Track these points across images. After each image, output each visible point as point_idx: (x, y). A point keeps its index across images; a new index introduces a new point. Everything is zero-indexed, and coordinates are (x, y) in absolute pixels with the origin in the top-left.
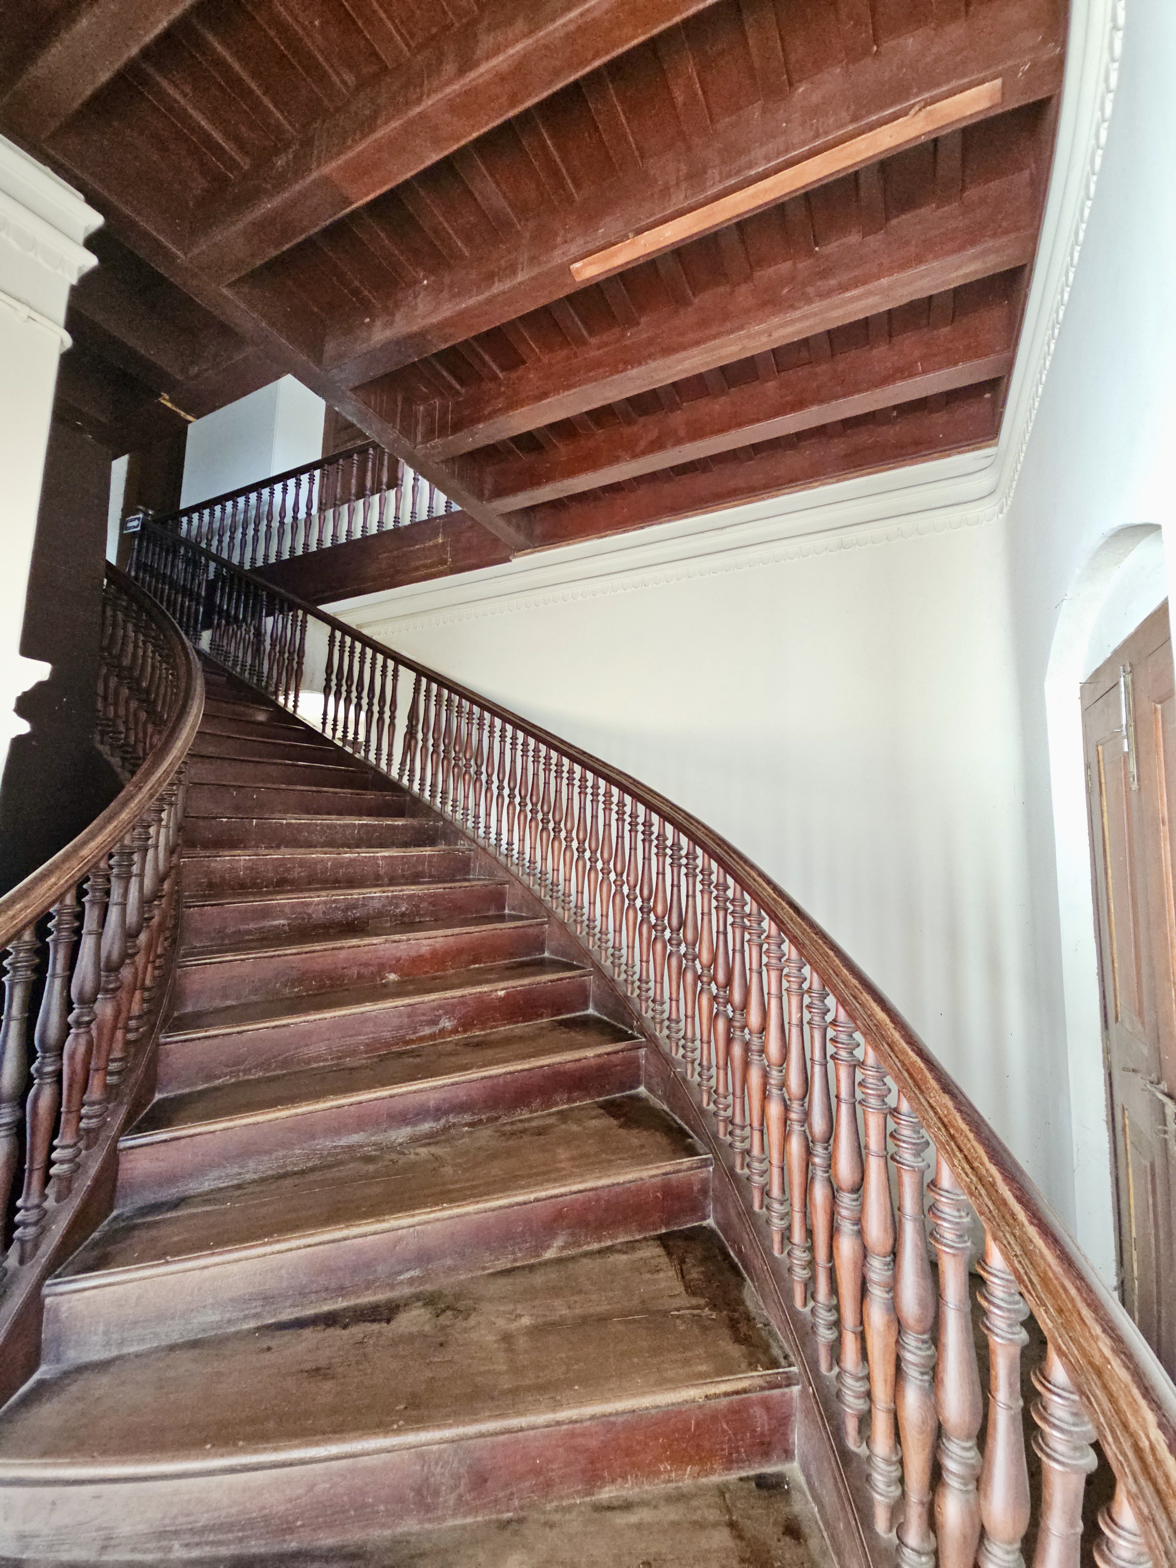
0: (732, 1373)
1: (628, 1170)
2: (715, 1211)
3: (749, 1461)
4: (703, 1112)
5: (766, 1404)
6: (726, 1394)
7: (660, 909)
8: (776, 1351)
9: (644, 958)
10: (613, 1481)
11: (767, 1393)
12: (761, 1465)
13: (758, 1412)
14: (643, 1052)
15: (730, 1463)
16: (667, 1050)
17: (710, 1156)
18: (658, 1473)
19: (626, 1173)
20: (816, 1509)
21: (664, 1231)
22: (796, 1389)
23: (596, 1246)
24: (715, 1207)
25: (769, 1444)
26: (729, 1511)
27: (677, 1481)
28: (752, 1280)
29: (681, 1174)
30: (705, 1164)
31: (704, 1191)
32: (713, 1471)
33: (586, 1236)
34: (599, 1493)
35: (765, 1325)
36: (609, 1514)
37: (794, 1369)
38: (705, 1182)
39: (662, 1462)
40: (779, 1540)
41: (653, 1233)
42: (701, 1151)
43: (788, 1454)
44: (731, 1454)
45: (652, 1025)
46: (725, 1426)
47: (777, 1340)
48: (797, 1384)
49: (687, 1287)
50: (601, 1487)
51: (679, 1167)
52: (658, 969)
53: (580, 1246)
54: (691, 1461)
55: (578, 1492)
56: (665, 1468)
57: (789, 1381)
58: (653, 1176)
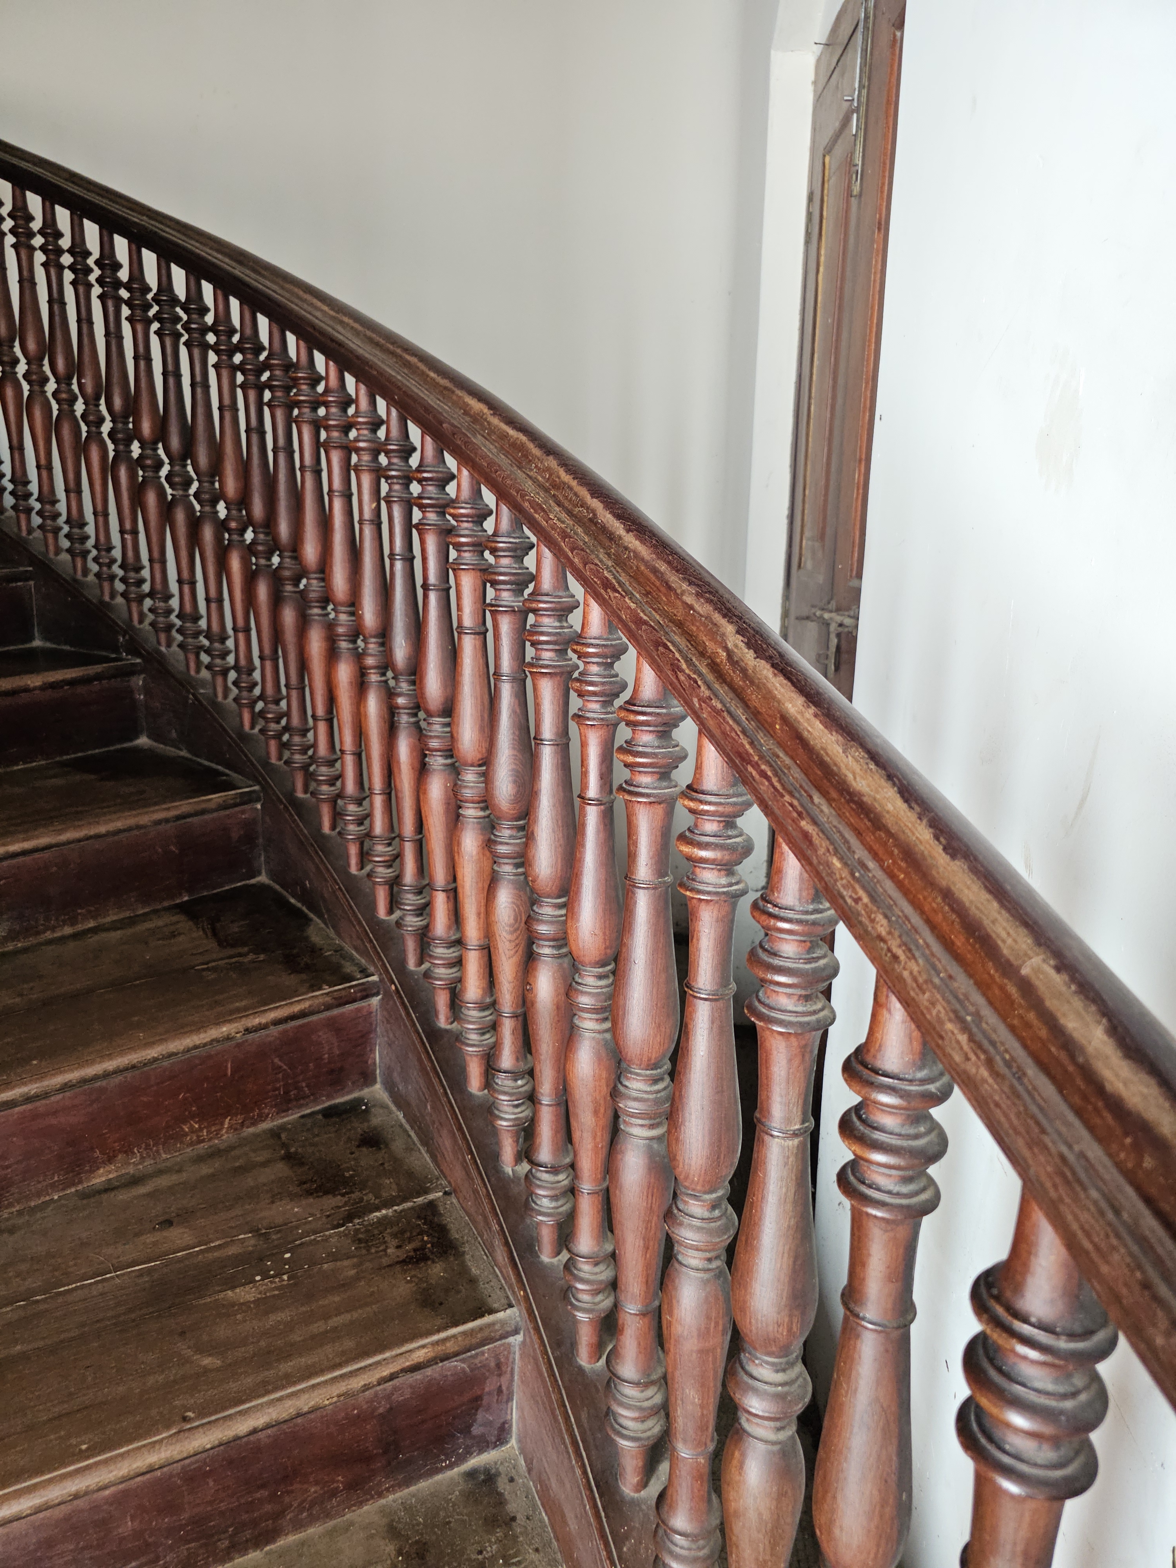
0: (285, 999)
1: (114, 816)
2: (267, 862)
3: (314, 1096)
4: (244, 737)
5: (334, 1025)
6: (277, 1022)
7: (146, 427)
8: (349, 968)
9: (128, 526)
10: (110, 1160)
11: (336, 1012)
12: (330, 1097)
13: (324, 1036)
14: (139, 681)
15: (285, 1104)
16: (182, 667)
17: (257, 788)
18: (180, 1137)
19: (111, 821)
20: (401, 1115)
21: (186, 898)
22: (375, 1001)
23: (68, 930)
24: (267, 857)
25: (341, 1069)
26: (284, 1145)
27: (210, 1140)
28: (321, 916)
29: (207, 817)
30: (248, 799)
31: (249, 838)
32: (262, 1118)
33: (47, 919)
34: (88, 1179)
35: (336, 951)
36: (105, 1197)
37: (375, 978)
38: (249, 826)
39: (185, 1122)
40: (352, 1153)
41: (166, 904)
42: (240, 785)
43: (367, 1078)
44: (287, 1093)
45: (153, 639)
46: (276, 1060)
47: (352, 959)
48: (377, 994)
49: (220, 944)
50: (92, 1171)
51: (204, 806)
52: (154, 539)
53: (38, 933)
54: (228, 1112)
55: (53, 1186)
56: (192, 1127)
57: (366, 993)
58: (158, 822)
